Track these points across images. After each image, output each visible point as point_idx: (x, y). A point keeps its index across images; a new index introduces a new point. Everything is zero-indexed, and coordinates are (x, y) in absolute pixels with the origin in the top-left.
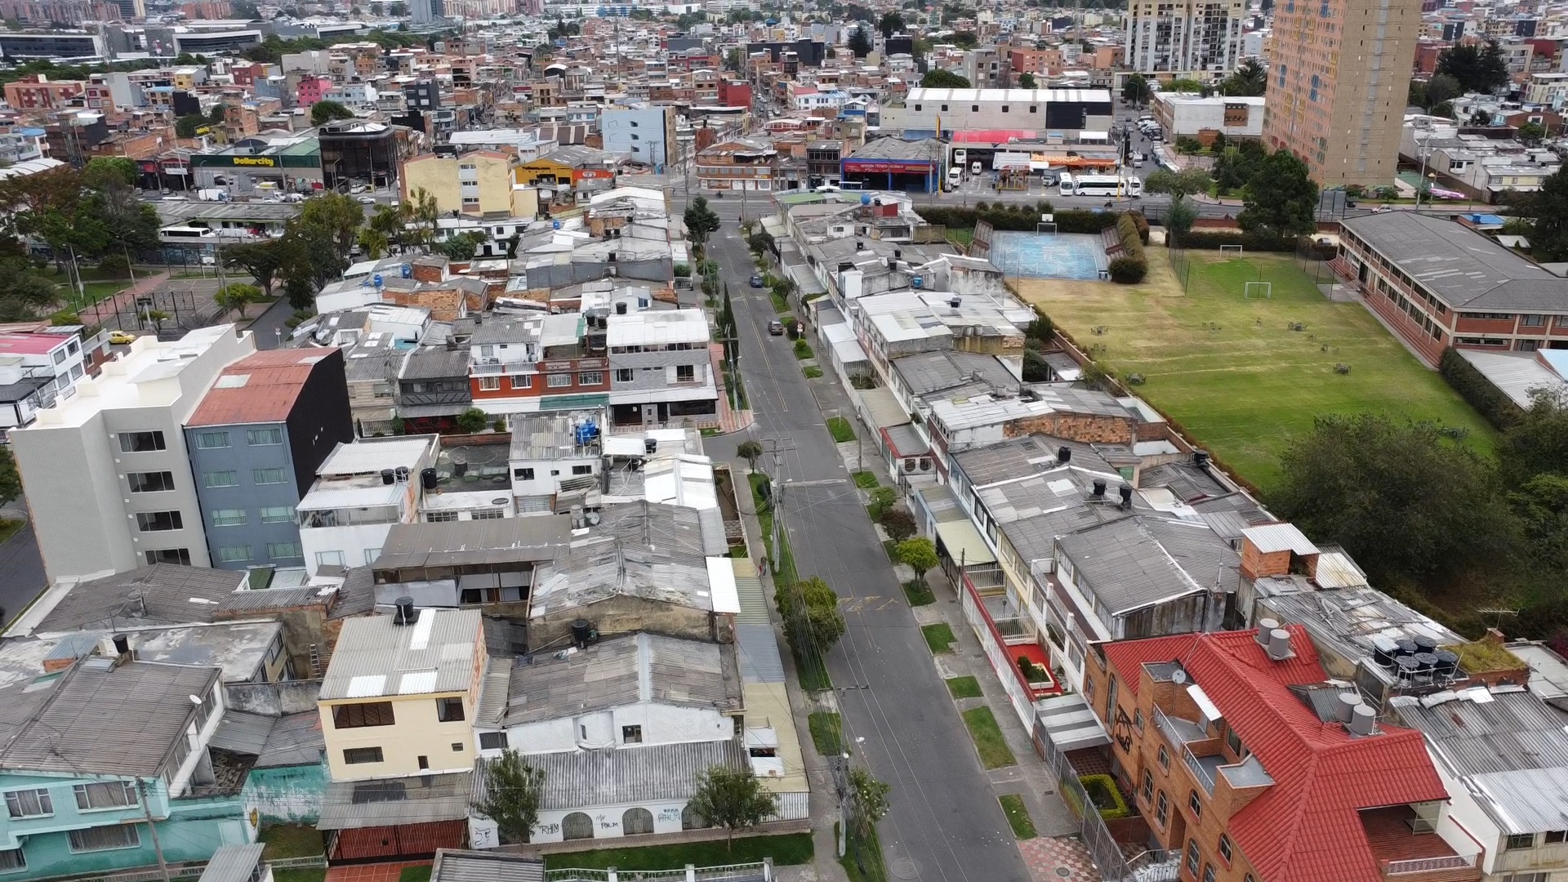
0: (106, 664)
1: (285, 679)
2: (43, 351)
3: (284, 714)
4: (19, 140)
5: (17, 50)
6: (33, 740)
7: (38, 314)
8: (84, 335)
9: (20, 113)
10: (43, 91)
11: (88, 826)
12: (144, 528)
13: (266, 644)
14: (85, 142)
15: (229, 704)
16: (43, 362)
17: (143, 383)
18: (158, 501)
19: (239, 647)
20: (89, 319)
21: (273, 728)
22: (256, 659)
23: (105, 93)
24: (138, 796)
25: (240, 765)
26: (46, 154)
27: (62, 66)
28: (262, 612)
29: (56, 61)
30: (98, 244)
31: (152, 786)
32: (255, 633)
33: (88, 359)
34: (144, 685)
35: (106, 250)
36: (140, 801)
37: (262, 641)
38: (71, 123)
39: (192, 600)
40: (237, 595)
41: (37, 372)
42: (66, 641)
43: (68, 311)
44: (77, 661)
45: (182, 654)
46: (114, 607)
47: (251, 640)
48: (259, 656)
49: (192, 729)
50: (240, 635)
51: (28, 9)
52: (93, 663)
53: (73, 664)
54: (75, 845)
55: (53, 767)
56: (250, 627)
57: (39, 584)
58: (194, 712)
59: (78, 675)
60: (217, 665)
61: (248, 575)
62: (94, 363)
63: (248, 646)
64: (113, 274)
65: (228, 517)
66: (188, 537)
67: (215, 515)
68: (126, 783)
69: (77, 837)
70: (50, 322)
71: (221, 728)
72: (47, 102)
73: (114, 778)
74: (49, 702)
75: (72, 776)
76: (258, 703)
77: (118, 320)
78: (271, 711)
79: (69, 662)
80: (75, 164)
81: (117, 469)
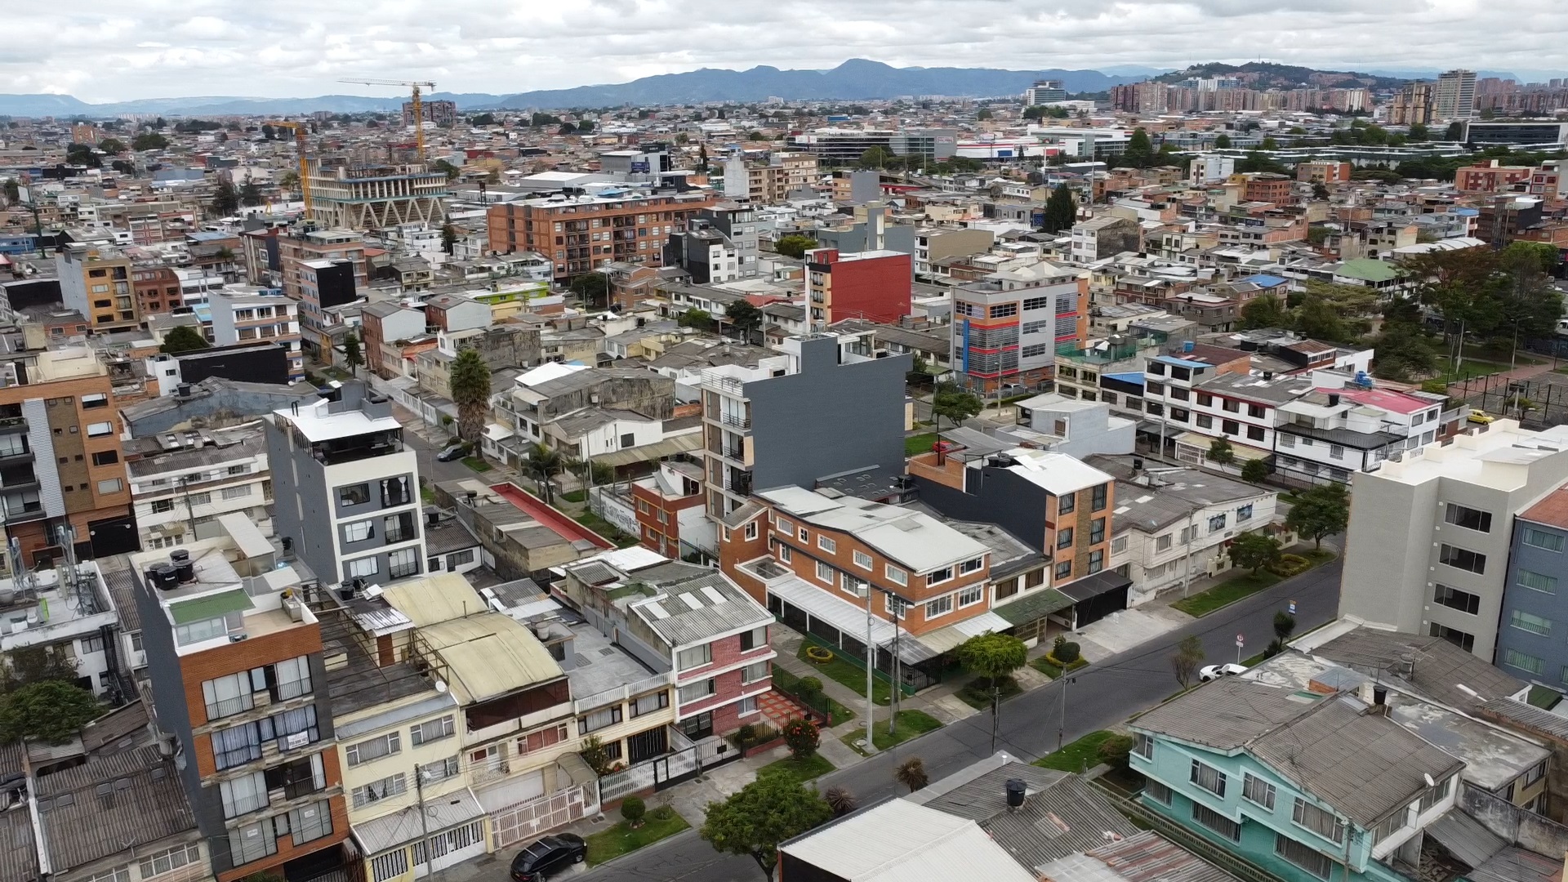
0: (1360, 707)
1: (1533, 810)
2: (1405, 412)
3: (1518, 845)
4: (1452, 219)
5: (1481, 137)
6: (1279, 740)
7: (1411, 378)
8: (1446, 406)
9: (1461, 195)
10: (1491, 177)
11: (1295, 838)
12: (1439, 600)
13: (1524, 765)
14: (1513, 225)
15: (1461, 802)
16: (1401, 421)
17: (1489, 463)
18: (1463, 580)
19: (1491, 754)
20: (1456, 393)
21: (1499, 852)
22: (1507, 774)
23: (1552, 180)
24: (1344, 836)
25: (1449, 868)
26: (1471, 234)
27: (1518, 153)
28: (1531, 731)
29: (1513, 147)
30: (1491, 324)
31: (1360, 835)
32: (1514, 749)
33: (1442, 429)
34: (1383, 742)
35: (1495, 332)
36: (1345, 842)
37: (1521, 760)
38: (1506, 207)
39: (1461, 686)
40: (1511, 702)
41: (1394, 429)
42: (1334, 671)
43: (1438, 381)
44: (1337, 694)
45: (1433, 732)
46: (1386, 661)
47: (1507, 753)
48: (1513, 772)
49: (1415, 806)
50: (1499, 743)
51: (1506, 100)
52: (1349, 701)
53: (1333, 693)
54: (1279, 849)
55: (1285, 771)
56: (1513, 740)
57: (1329, 614)
58: (1422, 791)
59: (1332, 705)
60: (1463, 759)
61: (1530, 687)
62: (1446, 434)
63: (1503, 757)
64: (1495, 355)
65: (1528, 622)
66: (1481, 626)
67: (1516, 615)
68: (1339, 820)
69: (1283, 843)
70: (1420, 386)
71: (1443, 821)
72: (1490, 186)
73: (1330, 809)
74: (1303, 716)
75: (1298, 787)
76: (1491, 817)
77: (1483, 401)
78: (1504, 833)
79: (1331, 690)
80: (1496, 246)
81: (1434, 536)
